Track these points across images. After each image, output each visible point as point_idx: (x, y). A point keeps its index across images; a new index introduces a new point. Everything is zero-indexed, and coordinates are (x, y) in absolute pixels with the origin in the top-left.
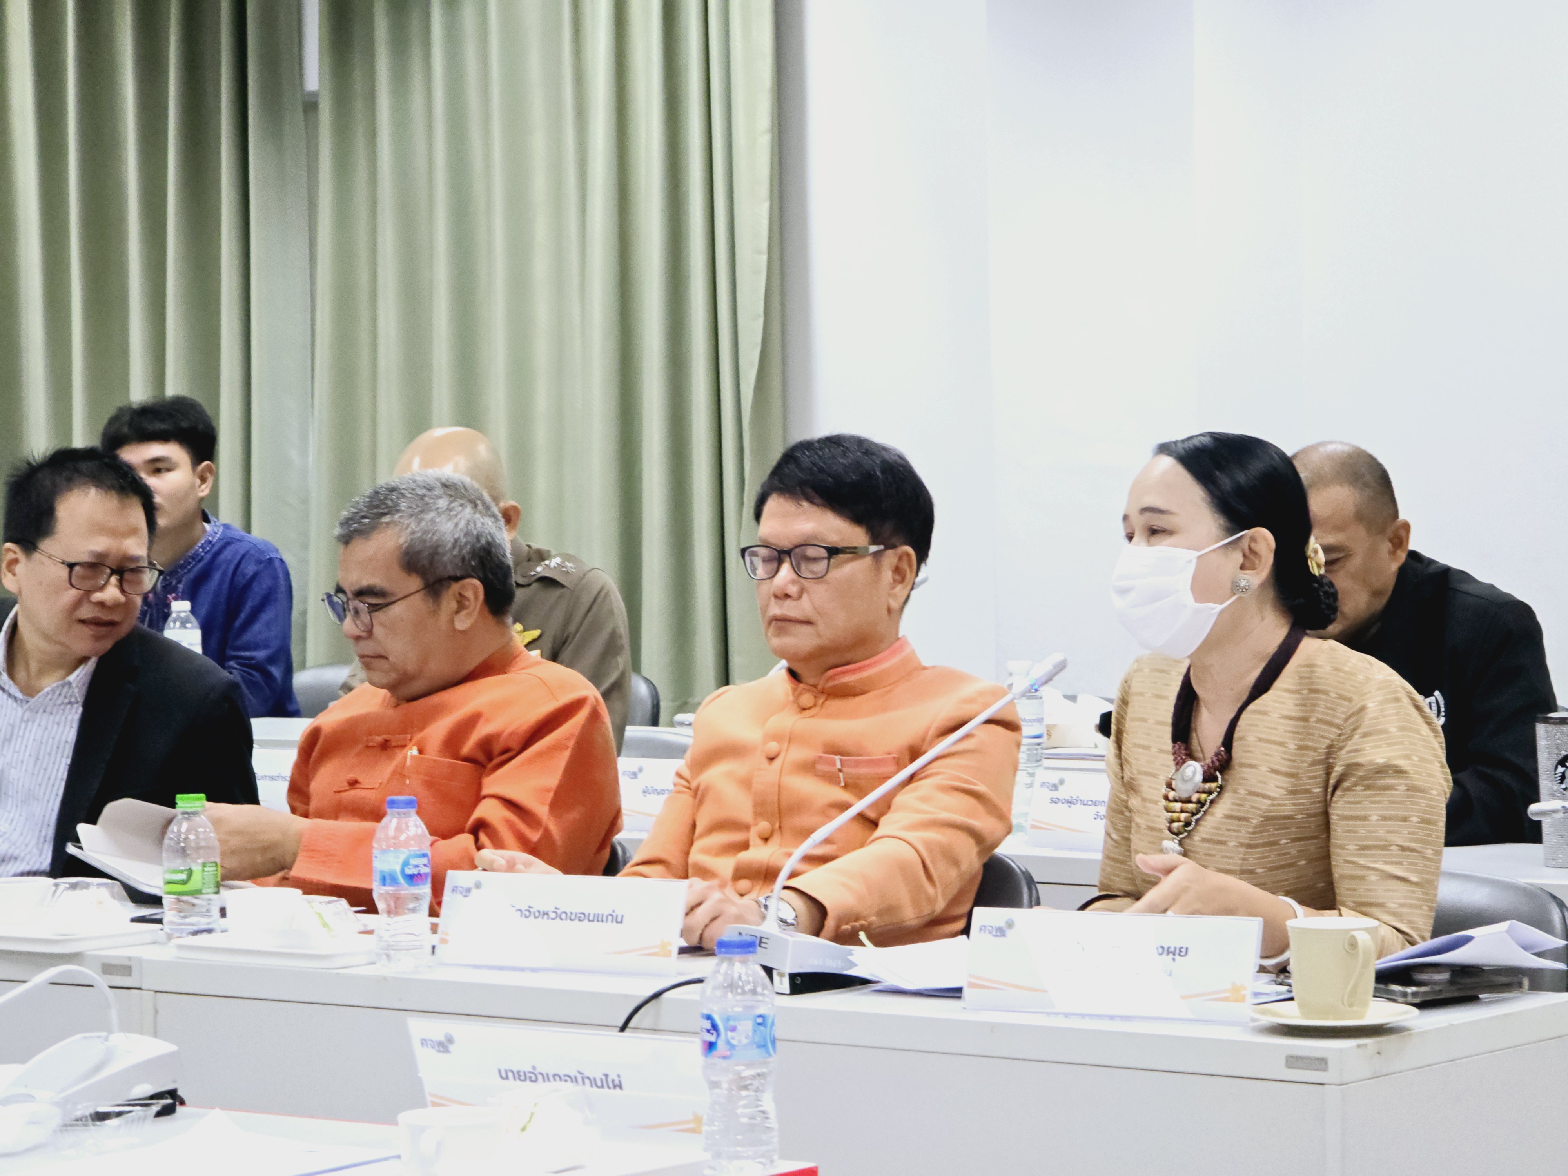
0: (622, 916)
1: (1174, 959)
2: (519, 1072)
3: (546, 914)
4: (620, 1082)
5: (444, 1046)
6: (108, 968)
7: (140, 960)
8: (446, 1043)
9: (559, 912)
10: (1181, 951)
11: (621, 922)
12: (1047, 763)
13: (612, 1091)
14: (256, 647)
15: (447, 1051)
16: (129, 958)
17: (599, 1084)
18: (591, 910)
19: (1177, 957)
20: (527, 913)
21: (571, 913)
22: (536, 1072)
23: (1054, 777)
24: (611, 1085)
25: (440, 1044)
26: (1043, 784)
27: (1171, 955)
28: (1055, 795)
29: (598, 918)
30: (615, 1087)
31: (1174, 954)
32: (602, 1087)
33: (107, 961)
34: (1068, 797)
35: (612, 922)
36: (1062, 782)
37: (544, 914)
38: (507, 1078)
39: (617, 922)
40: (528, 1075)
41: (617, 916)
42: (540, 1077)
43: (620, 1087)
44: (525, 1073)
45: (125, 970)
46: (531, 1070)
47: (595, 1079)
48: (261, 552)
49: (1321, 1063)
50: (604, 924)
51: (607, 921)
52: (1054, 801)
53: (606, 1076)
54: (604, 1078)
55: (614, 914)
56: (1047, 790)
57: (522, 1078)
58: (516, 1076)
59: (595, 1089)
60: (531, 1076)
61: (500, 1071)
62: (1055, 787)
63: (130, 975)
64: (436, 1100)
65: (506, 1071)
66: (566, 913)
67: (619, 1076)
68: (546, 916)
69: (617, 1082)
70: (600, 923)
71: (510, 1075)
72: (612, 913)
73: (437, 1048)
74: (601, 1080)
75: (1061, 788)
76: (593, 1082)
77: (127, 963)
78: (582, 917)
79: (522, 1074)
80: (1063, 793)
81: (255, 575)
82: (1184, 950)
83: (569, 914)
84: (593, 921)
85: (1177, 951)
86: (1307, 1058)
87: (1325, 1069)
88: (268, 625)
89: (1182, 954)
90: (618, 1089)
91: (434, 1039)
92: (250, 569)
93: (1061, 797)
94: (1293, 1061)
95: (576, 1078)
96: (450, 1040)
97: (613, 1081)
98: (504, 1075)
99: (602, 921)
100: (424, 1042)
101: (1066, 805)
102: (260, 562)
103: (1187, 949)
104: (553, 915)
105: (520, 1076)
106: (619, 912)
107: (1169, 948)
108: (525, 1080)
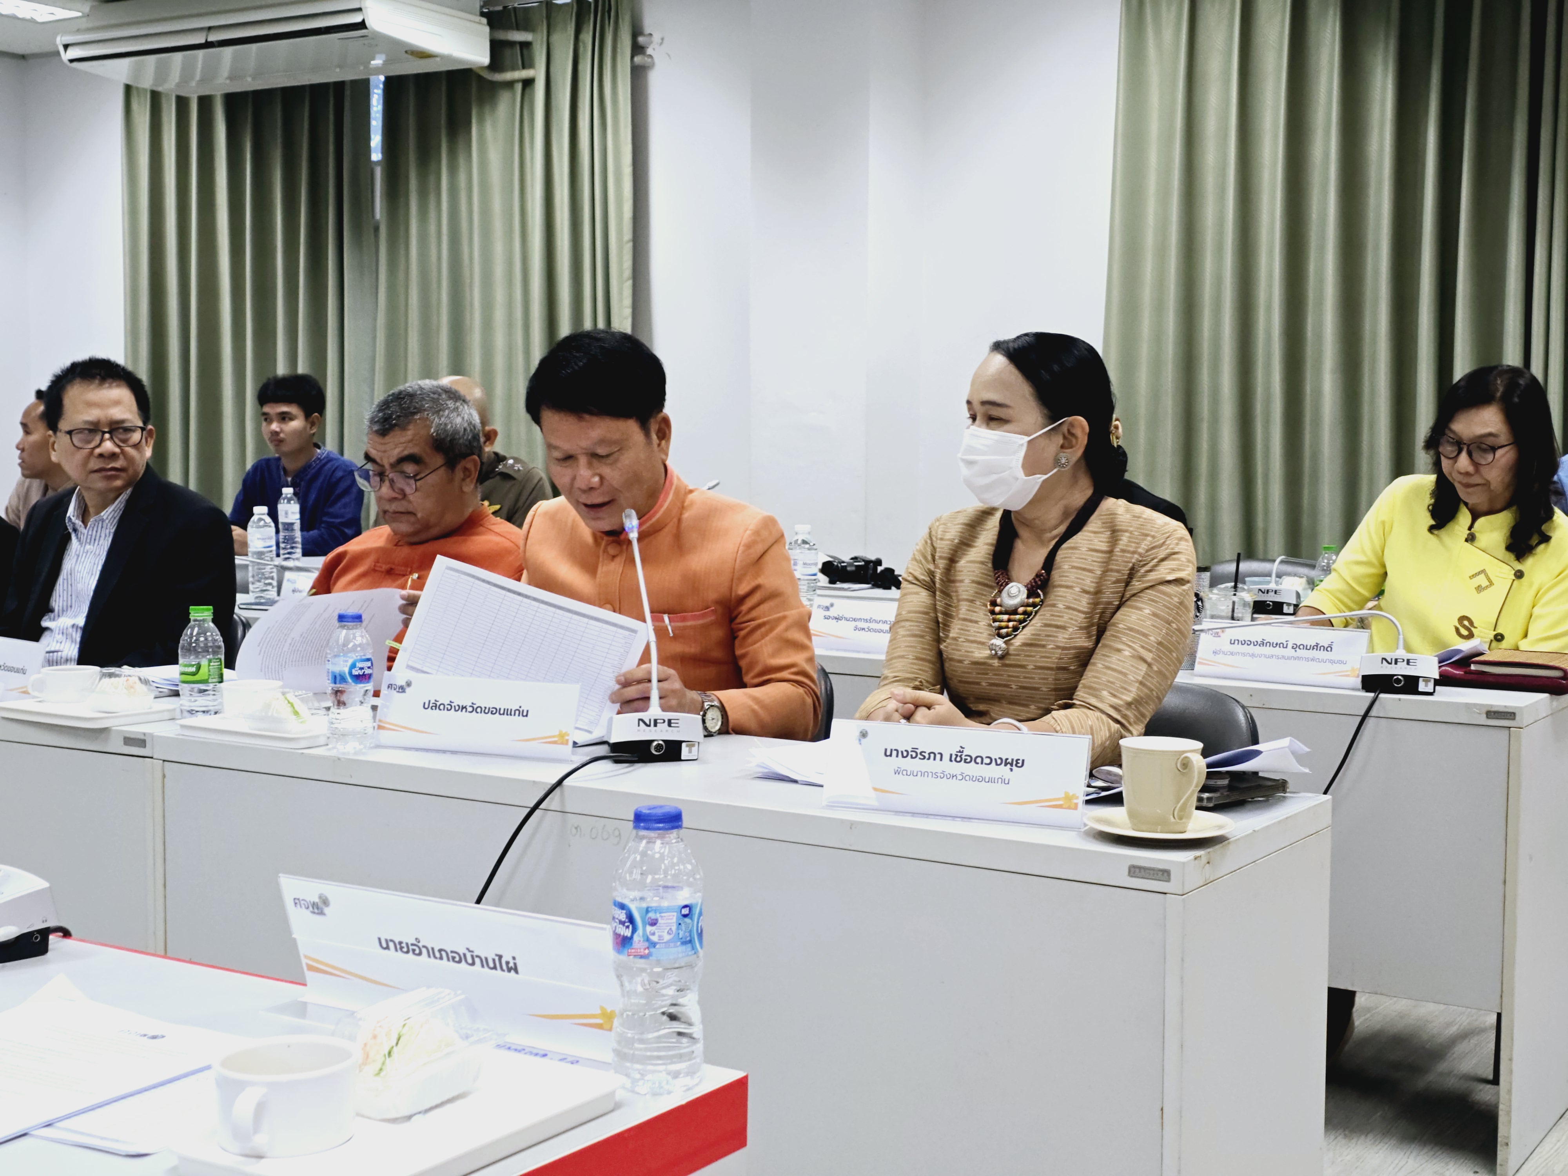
0: (528, 711)
1: (1011, 770)
2: (400, 943)
3: (464, 708)
4: (515, 964)
5: (319, 907)
6: (129, 741)
7: (152, 735)
8: (320, 905)
9: (475, 706)
10: (1017, 763)
11: (527, 716)
12: (819, 592)
13: (506, 973)
14: (336, 517)
15: (322, 913)
16: (144, 734)
17: (491, 965)
18: (502, 706)
19: (1014, 768)
20: (449, 707)
21: (486, 708)
22: (420, 945)
23: (826, 602)
24: (504, 967)
25: (314, 905)
26: (819, 606)
27: (1009, 766)
28: (827, 613)
29: (507, 712)
30: (509, 970)
31: (1012, 765)
32: (495, 968)
33: (128, 735)
34: (836, 615)
35: (519, 715)
36: (832, 605)
37: (463, 708)
38: (387, 948)
39: (523, 716)
40: (411, 947)
41: (523, 711)
42: (424, 951)
43: (516, 972)
44: (407, 944)
45: (141, 742)
46: (415, 942)
47: (486, 959)
48: (347, 466)
49: (1164, 874)
50: (512, 717)
51: (515, 715)
52: (826, 618)
53: (500, 957)
54: (497, 959)
55: (521, 710)
56: (822, 611)
57: (405, 950)
58: (398, 947)
59: (486, 969)
60: (414, 949)
61: (379, 939)
62: (827, 609)
63: (145, 747)
64: (311, 963)
65: (386, 941)
66: (481, 707)
67: (514, 958)
68: (464, 710)
69: (511, 965)
70: (509, 716)
71: (391, 945)
72: (518, 708)
73: (311, 908)
74: (494, 960)
75: (831, 609)
76: (484, 962)
77: (142, 737)
78: (494, 711)
79: (404, 945)
80: (833, 612)
81: (342, 478)
82: (1020, 762)
83: (483, 709)
84: (504, 714)
85: (1014, 763)
86: (1153, 869)
87: (1168, 880)
88: (345, 506)
89: (1019, 765)
90: (513, 972)
91: (308, 900)
92: (339, 474)
93: (831, 615)
94: (1135, 871)
95: (465, 955)
96: (325, 902)
97: (507, 963)
98: (384, 945)
99: (511, 715)
100: (297, 902)
101: (835, 621)
102: (345, 471)
103: (1023, 761)
104: (470, 709)
105: (400, 947)
106: (525, 708)
107: (1007, 759)
108: (408, 952)
